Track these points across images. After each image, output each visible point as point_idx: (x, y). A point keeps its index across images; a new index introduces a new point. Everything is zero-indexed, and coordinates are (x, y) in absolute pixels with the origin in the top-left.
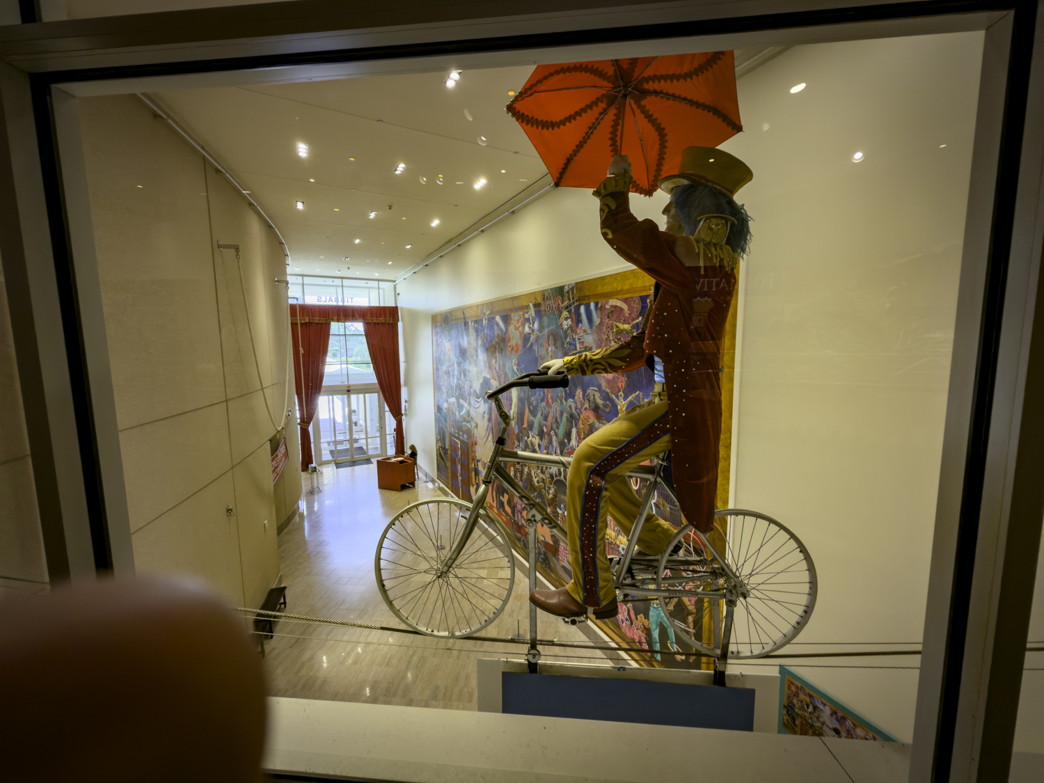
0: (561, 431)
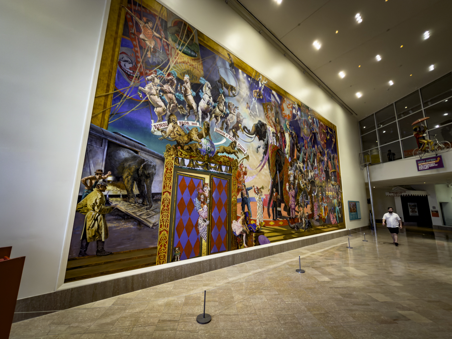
0: (311, 160)
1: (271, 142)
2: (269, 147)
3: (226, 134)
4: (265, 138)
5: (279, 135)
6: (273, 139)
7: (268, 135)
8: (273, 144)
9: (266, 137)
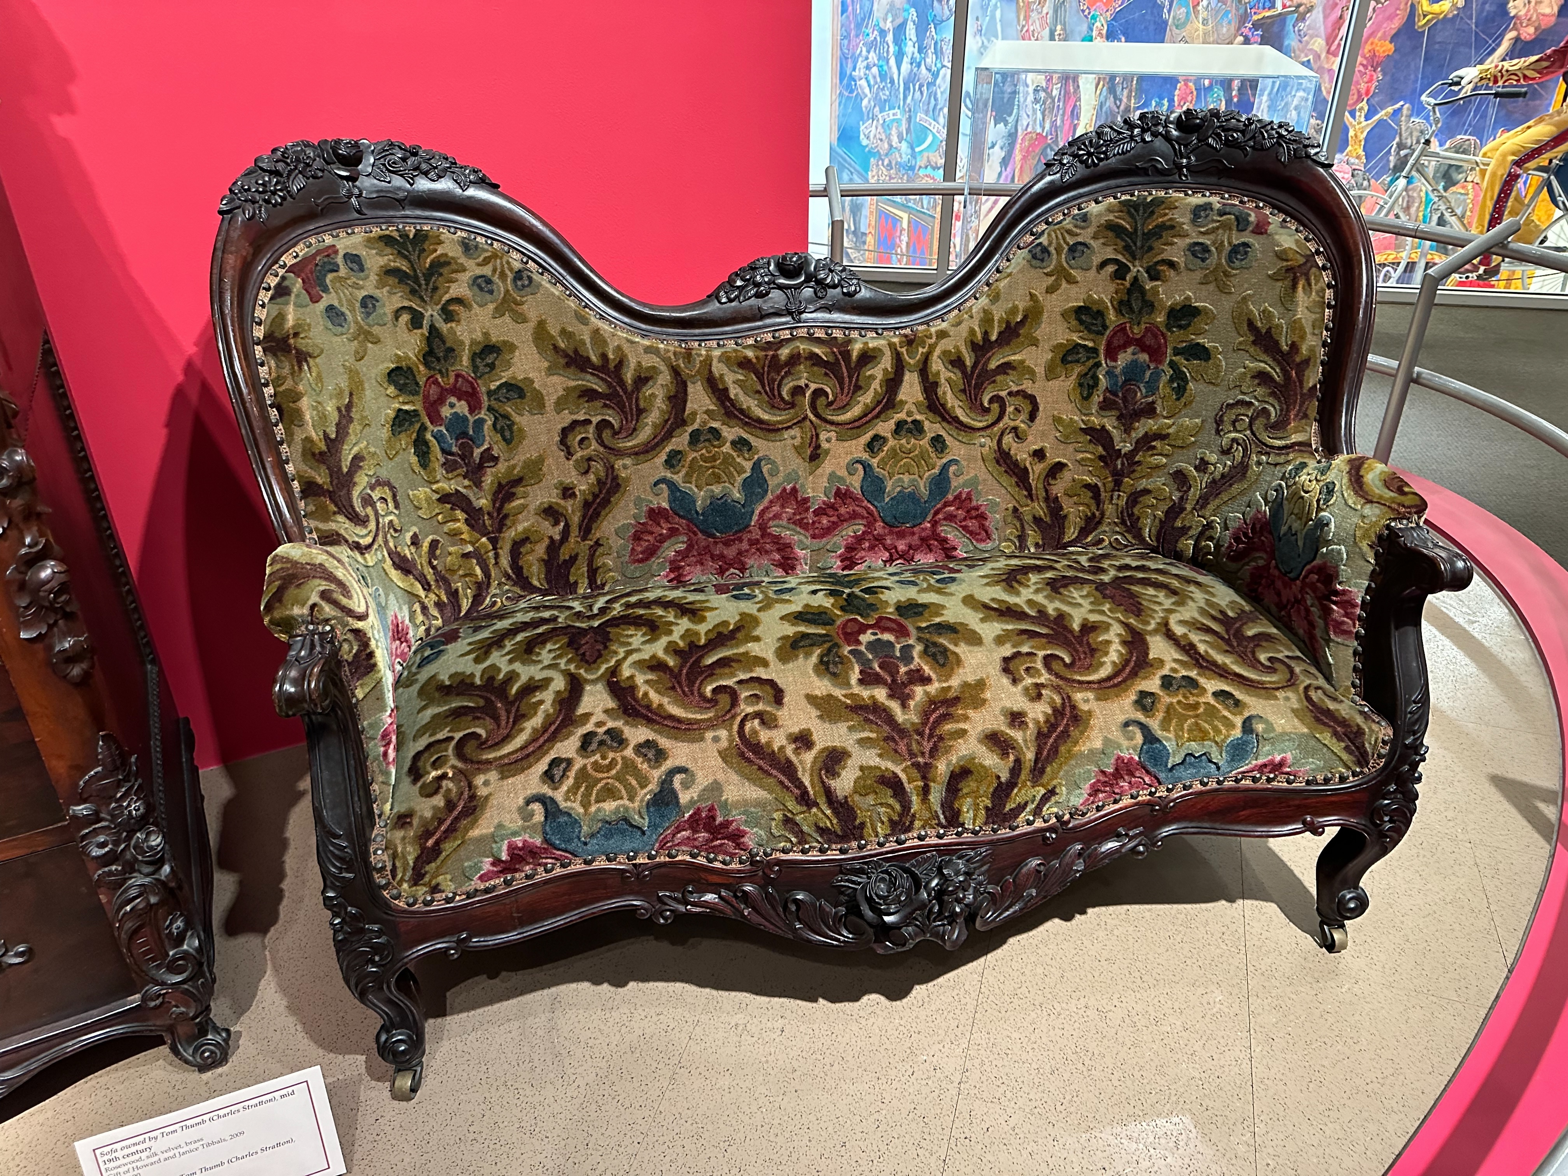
1: (1025, 124)
2: (1019, 141)
3: (934, 123)
4: (1010, 115)
5: (1055, 93)
6: (1034, 111)
7: (1022, 100)
8: (1029, 130)
9: (1015, 111)
